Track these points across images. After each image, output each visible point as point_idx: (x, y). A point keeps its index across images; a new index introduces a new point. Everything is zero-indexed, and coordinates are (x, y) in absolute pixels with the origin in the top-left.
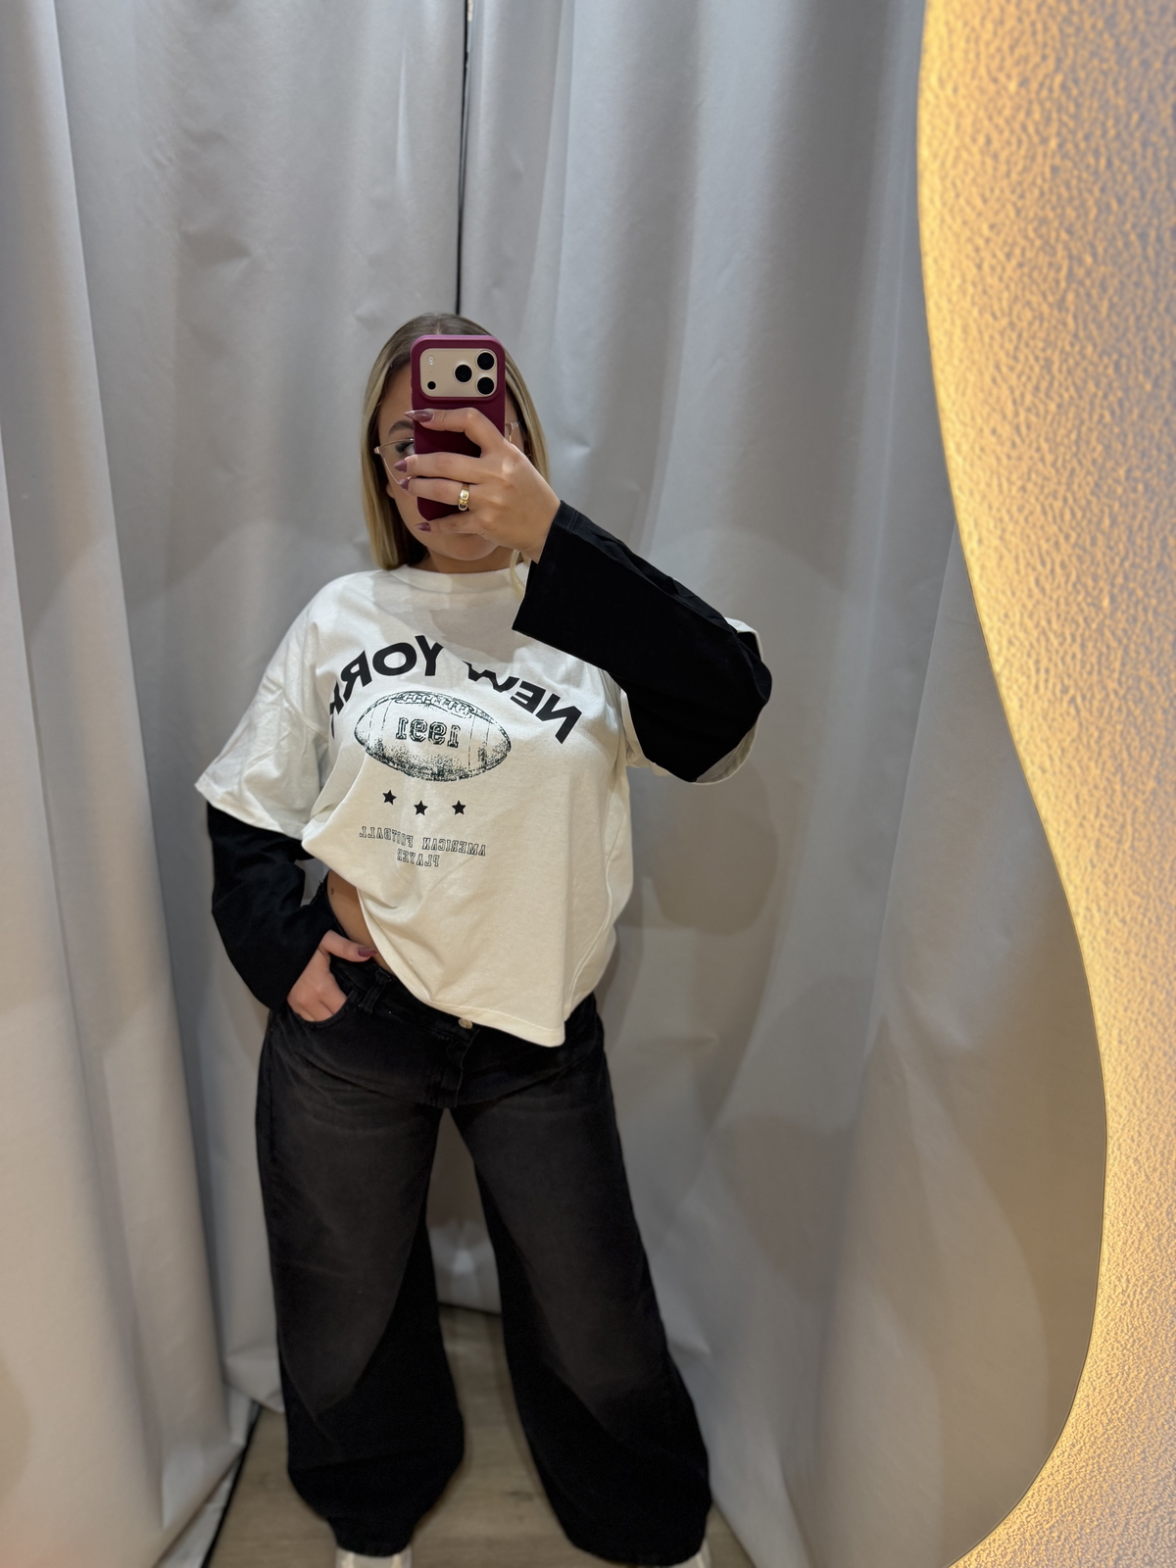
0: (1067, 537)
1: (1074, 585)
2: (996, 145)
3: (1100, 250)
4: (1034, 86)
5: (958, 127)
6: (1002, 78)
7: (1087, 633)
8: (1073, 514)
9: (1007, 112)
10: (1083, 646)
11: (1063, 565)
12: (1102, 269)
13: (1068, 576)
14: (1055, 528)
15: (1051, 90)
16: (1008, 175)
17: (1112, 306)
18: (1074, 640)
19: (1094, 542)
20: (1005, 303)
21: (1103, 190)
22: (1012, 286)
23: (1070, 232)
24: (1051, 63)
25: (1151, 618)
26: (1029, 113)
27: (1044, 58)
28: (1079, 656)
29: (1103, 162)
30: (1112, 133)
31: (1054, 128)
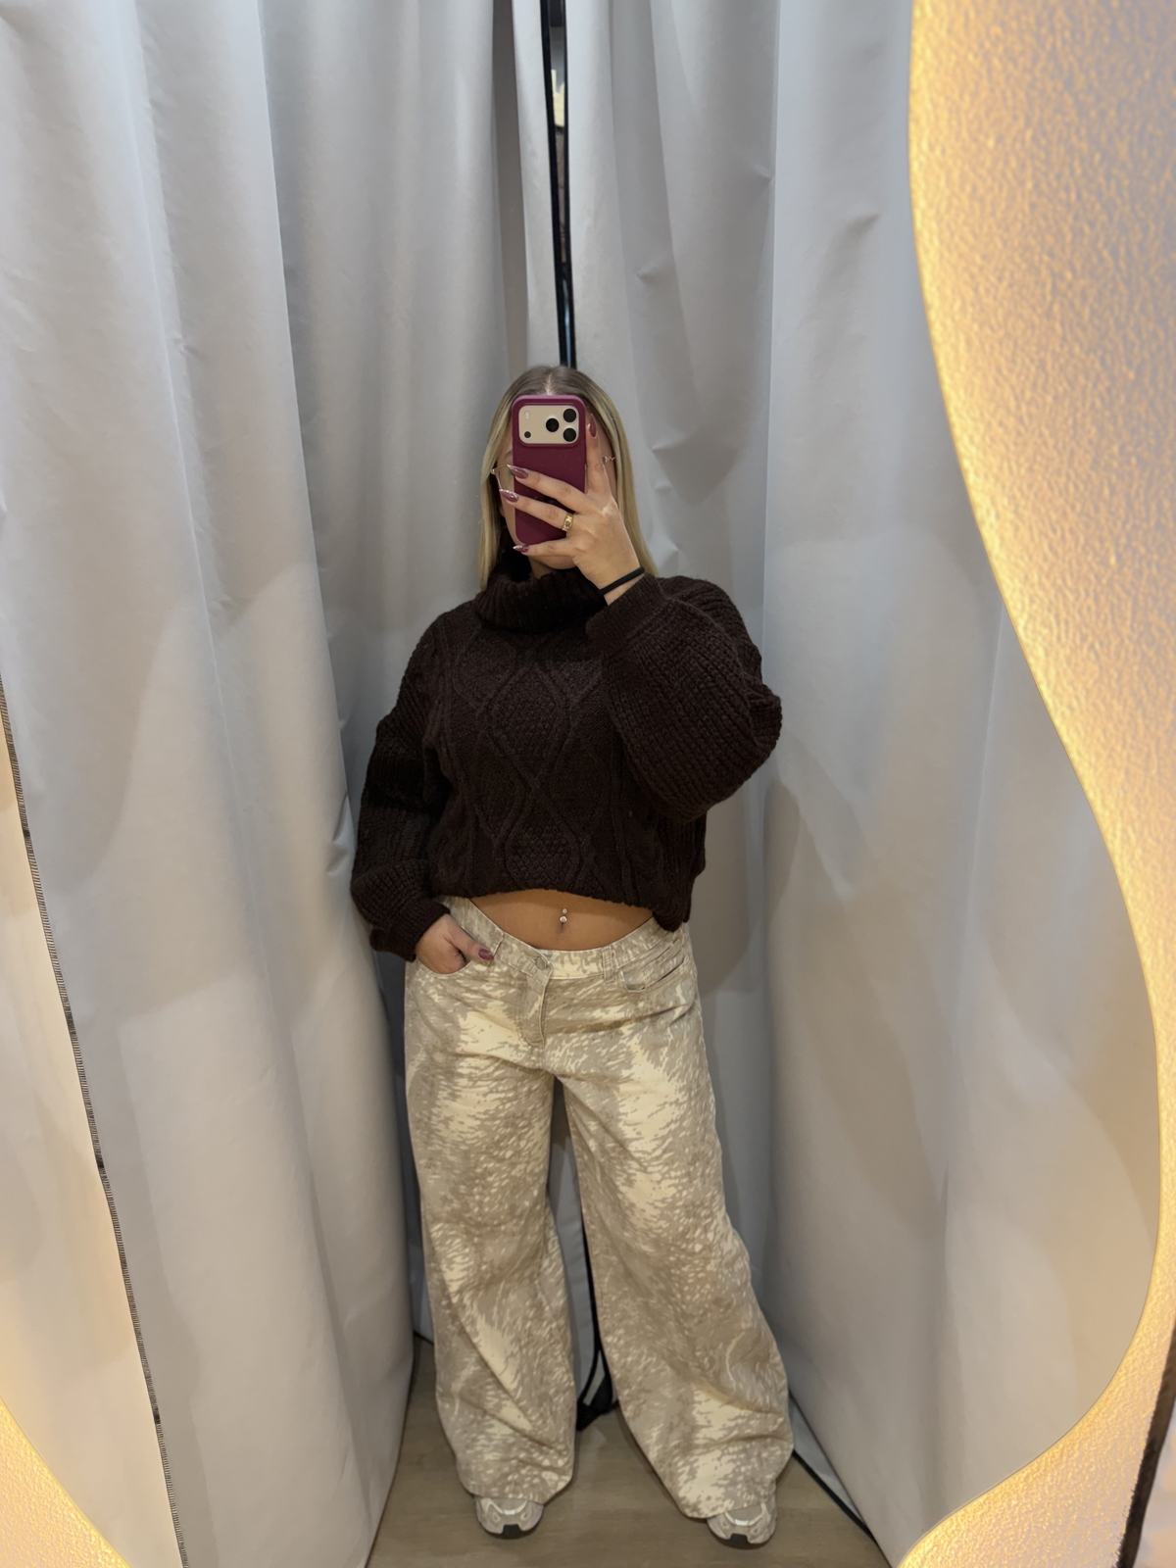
0: (1073, 508)
1: (1083, 548)
2: (981, 191)
3: (1078, 266)
4: (1009, 141)
5: (948, 180)
6: (982, 138)
7: (1099, 589)
8: (1076, 487)
9: (988, 164)
10: (1096, 600)
11: (1071, 531)
12: (1082, 282)
13: (1077, 541)
14: (1061, 501)
15: (1023, 142)
16: (993, 214)
17: (1093, 312)
18: (1087, 594)
19: (1097, 509)
20: (1000, 318)
21: (1076, 218)
22: (1005, 303)
23: (1051, 254)
24: (1021, 122)
25: (1154, 571)
26: (1007, 163)
27: (1015, 118)
28: (1093, 608)
29: (1073, 196)
30: (1079, 171)
31: (1029, 171)
